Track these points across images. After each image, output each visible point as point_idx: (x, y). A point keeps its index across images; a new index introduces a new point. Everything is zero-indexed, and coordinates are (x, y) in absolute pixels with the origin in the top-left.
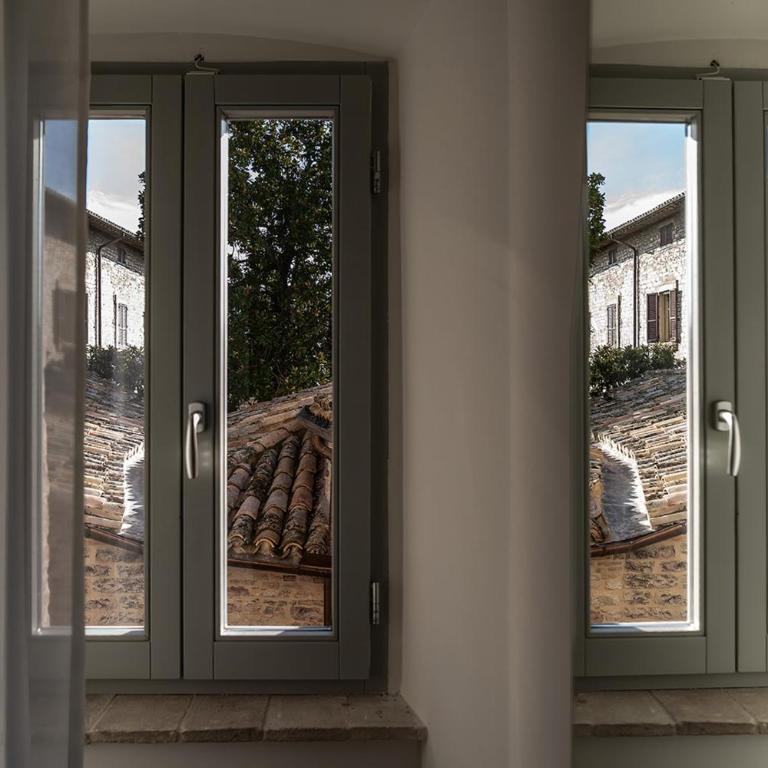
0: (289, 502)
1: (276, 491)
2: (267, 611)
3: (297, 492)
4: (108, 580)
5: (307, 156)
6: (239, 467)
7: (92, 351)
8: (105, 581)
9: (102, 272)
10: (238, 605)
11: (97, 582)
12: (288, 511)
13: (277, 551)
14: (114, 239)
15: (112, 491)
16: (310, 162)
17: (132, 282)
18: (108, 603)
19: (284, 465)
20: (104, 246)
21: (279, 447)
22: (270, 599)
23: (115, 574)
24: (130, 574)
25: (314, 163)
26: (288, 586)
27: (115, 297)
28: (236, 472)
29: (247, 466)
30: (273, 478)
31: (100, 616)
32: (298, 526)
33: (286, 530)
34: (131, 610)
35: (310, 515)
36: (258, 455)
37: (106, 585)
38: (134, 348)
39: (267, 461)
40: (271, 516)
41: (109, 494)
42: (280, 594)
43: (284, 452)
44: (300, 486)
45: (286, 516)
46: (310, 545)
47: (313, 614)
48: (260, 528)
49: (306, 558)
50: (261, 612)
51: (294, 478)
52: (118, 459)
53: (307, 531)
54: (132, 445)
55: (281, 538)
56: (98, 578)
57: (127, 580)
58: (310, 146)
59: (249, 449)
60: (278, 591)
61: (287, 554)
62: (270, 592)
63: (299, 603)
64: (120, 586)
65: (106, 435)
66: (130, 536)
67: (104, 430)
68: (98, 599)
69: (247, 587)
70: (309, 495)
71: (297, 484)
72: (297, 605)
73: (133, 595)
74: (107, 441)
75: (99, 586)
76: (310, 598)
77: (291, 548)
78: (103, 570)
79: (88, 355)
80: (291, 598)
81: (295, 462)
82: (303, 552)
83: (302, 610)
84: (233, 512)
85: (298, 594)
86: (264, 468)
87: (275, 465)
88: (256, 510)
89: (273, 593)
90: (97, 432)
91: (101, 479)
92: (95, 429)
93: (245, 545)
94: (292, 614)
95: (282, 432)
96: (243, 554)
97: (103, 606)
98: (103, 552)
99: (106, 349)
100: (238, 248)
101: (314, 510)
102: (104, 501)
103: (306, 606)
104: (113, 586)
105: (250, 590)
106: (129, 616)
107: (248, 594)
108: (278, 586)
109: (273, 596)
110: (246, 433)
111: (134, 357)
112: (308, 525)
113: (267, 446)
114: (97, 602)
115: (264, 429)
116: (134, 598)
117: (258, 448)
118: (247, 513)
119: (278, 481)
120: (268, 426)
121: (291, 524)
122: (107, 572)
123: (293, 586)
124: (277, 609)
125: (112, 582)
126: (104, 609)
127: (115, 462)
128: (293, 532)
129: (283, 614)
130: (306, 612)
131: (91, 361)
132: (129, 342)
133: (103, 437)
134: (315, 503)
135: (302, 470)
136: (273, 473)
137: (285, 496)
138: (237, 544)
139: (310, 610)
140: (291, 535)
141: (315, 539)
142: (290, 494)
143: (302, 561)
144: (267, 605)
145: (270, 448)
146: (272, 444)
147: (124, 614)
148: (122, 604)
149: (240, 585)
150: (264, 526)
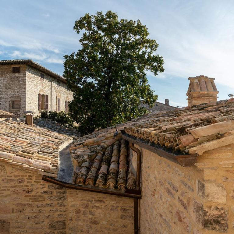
0: (118, 167)
1: (113, 163)
2: (111, 209)
3: (121, 163)
4: (53, 196)
5: (116, 49)
6: (99, 153)
7: (49, 113)
8: (51, 196)
9: (53, 88)
10: (100, 207)
11: (48, 197)
12: (118, 171)
13: (116, 187)
14: (56, 78)
15: (54, 162)
16: (117, 51)
17: (62, 92)
18: (52, 205)
19: (115, 152)
20: (53, 80)
21: (113, 145)
22: (113, 205)
23: (55, 194)
24: (60, 194)
25: (119, 52)
26: (120, 200)
27: (57, 96)
28: (98, 155)
29: (102, 152)
30: (111, 157)
31: (49, 210)
32: (123, 177)
33: (118, 179)
34: (61, 207)
35: (127, 172)
36: (106, 148)
37: (52, 198)
38: (62, 112)
39: (109, 150)
40: (113, 173)
41: (53, 163)
42: (116, 203)
43: (115, 147)
44: (121, 161)
45: (117, 173)
46: (128, 185)
47: (129, 211)
48: (109, 178)
49: (127, 191)
50: (109, 209)
51: (119, 157)
52: (56, 149)
53: (127, 179)
54: (61, 144)
55: (117, 182)
56: (49, 195)
57: (59, 196)
58: (117, 46)
59: (102, 146)
60: (116, 202)
61: (119, 188)
62: (113, 202)
63: (124, 207)
64: (57, 198)
65: (53, 140)
66: (60, 180)
67: (52, 138)
68: (49, 203)
69: (104, 200)
70: (125, 164)
71: (120, 160)
72: (123, 208)
73: (61, 202)
74: (53, 142)
75: (49, 198)
76: (128, 205)
77: (121, 186)
78: (51, 193)
79: (48, 114)
80: (121, 205)
81: (119, 151)
82: (126, 188)
83: (125, 209)
84: (98, 171)
85: (123, 203)
86: (108, 153)
87: (112, 152)
88: (106, 170)
89: (114, 203)
90: (50, 139)
91: (50, 158)
92: (49, 138)
93: (103, 185)
94: (121, 211)
95: (113, 140)
96: (102, 188)
97: (51, 206)
98: (51, 186)
99: (54, 112)
100: (95, 79)
101: (128, 170)
102: (51, 167)
103: (126, 208)
104: (54, 198)
105: (105, 201)
106: (60, 210)
107: (104, 202)
108: (116, 200)
109: (114, 204)
110: (101, 140)
111: (62, 114)
112: (127, 176)
113: (109, 145)
114: (48, 204)
115: (107, 139)
116: (62, 203)
117: (105, 146)
118: (104, 171)
119: (113, 159)
120: (108, 138)
121: (120, 176)
122: (52, 193)
123: (121, 200)
124: (115, 209)
125: (54, 197)
126: (51, 207)
127: (56, 150)
128: (121, 180)
129: (118, 211)
130: (126, 210)
131: (49, 116)
132: (61, 110)
133: (52, 141)
134: (128, 167)
135: (122, 154)
136: (112, 155)
137: (117, 165)
138: (100, 184)
139: (128, 210)
140: (121, 181)
141: (130, 182)
142: (118, 164)
143: (126, 192)
144: (112, 207)
145: (110, 146)
146: (111, 144)
147: (58, 209)
148: (58, 205)
149: (101, 199)
150: (110, 177)
